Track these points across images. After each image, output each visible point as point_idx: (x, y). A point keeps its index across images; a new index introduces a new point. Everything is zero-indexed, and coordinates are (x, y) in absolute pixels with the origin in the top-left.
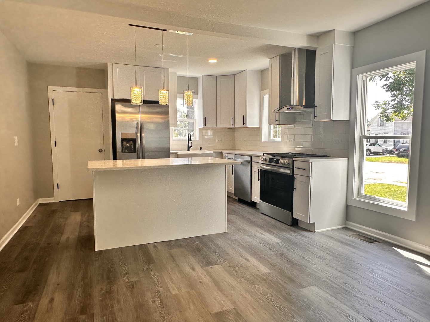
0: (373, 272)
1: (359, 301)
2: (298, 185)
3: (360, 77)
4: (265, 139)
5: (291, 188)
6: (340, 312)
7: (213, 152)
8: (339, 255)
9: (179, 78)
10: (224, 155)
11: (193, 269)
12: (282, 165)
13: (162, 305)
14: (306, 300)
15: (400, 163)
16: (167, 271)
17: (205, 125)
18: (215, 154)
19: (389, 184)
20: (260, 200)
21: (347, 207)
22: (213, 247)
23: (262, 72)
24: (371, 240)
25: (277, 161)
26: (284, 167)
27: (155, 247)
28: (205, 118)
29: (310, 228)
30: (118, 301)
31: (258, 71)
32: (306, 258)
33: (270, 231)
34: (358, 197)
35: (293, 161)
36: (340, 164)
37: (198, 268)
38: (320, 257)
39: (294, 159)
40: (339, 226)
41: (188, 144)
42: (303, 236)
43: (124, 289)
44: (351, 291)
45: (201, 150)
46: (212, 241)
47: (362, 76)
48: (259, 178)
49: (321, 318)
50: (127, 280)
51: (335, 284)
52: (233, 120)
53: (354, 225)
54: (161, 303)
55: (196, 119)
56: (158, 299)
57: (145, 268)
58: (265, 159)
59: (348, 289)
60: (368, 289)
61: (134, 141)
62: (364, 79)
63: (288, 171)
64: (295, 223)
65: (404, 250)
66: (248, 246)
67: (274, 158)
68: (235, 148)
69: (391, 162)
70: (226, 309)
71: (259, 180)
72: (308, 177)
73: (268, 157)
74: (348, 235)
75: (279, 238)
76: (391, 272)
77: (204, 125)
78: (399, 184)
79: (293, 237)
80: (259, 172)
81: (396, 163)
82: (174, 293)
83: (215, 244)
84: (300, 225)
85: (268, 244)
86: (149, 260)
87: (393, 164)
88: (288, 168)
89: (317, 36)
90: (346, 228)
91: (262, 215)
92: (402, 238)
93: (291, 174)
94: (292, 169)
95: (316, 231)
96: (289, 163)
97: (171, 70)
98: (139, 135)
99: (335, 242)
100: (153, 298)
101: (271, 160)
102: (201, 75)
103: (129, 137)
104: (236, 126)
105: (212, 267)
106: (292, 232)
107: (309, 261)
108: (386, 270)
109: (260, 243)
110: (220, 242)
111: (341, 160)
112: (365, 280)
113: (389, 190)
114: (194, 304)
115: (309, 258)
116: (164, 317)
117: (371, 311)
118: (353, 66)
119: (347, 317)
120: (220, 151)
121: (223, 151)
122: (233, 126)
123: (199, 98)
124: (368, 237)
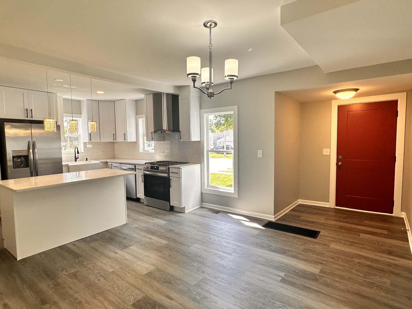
0: (223, 230)
1: (220, 246)
2: (173, 183)
3: (205, 115)
4: (141, 150)
5: (169, 186)
6: (212, 253)
7: (99, 162)
8: (203, 224)
9: (65, 100)
10: (110, 164)
11: (116, 253)
12: (161, 171)
13: (107, 280)
14: (194, 252)
15: (219, 158)
16: (96, 259)
17: (91, 140)
18: (101, 163)
19: (214, 173)
20: (144, 196)
21: (202, 193)
22: (123, 236)
23: (137, 102)
24: (217, 212)
25: (157, 168)
26: (162, 172)
27: (74, 245)
28: (90, 135)
29: (182, 211)
30: (70, 288)
31: (133, 100)
32: (186, 229)
33: (157, 217)
34: (207, 187)
35: (169, 168)
36: (196, 168)
37: (118, 251)
38: (193, 228)
39: (170, 166)
40: (198, 206)
41: (75, 156)
42: (179, 216)
43: (70, 279)
44: (215, 242)
45: (87, 160)
46: (119, 232)
47: (206, 115)
48: (143, 180)
49: (204, 259)
50: (67, 273)
51: (206, 240)
52: (115, 135)
53: (206, 205)
54: (105, 279)
55: (80, 135)
56: (101, 278)
57: (77, 262)
58: (147, 167)
59: (213, 241)
60: (222, 239)
61: (27, 157)
62: (207, 116)
63: (166, 175)
64: (172, 209)
65: (233, 214)
66: (147, 230)
67: (154, 166)
68: (115, 156)
69: (213, 157)
70: (151, 270)
71: (143, 182)
72: (180, 178)
73: (149, 165)
74: (204, 211)
75: (165, 220)
76: (230, 227)
77: (89, 141)
78: (221, 173)
79: (173, 218)
80: (143, 176)
81: (216, 158)
82: (110, 271)
83: (122, 233)
84: (175, 209)
85: (159, 226)
86: (76, 256)
87: (214, 158)
88: (166, 173)
89: (179, 87)
90: (202, 207)
91: (147, 206)
92: (231, 207)
93: (168, 177)
94: (168, 173)
95: (186, 212)
96: (166, 170)
97: (58, 94)
98: (31, 151)
99: (198, 217)
100: (97, 278)
101: (152, 168)
102: (86, 99)
103: (20, 154)
104: (117, 141)
105: (129, 248)
106: (171, 215)
107: (188, 231)
108: (228, 227)
109: (154, 226)
110: (125, 231)
111: (196, 166)
112: (219, 235)
113: (215, 177)
114: (129, 273)
115: (187, 229)
116: (112, 287)
117: (226, 249)
118: (200, 109)
119: (216, 255)
120: (105, 161)
121: (108, 161)
122: (115, 141)
123: (83, 117)
124: (215, 210)
